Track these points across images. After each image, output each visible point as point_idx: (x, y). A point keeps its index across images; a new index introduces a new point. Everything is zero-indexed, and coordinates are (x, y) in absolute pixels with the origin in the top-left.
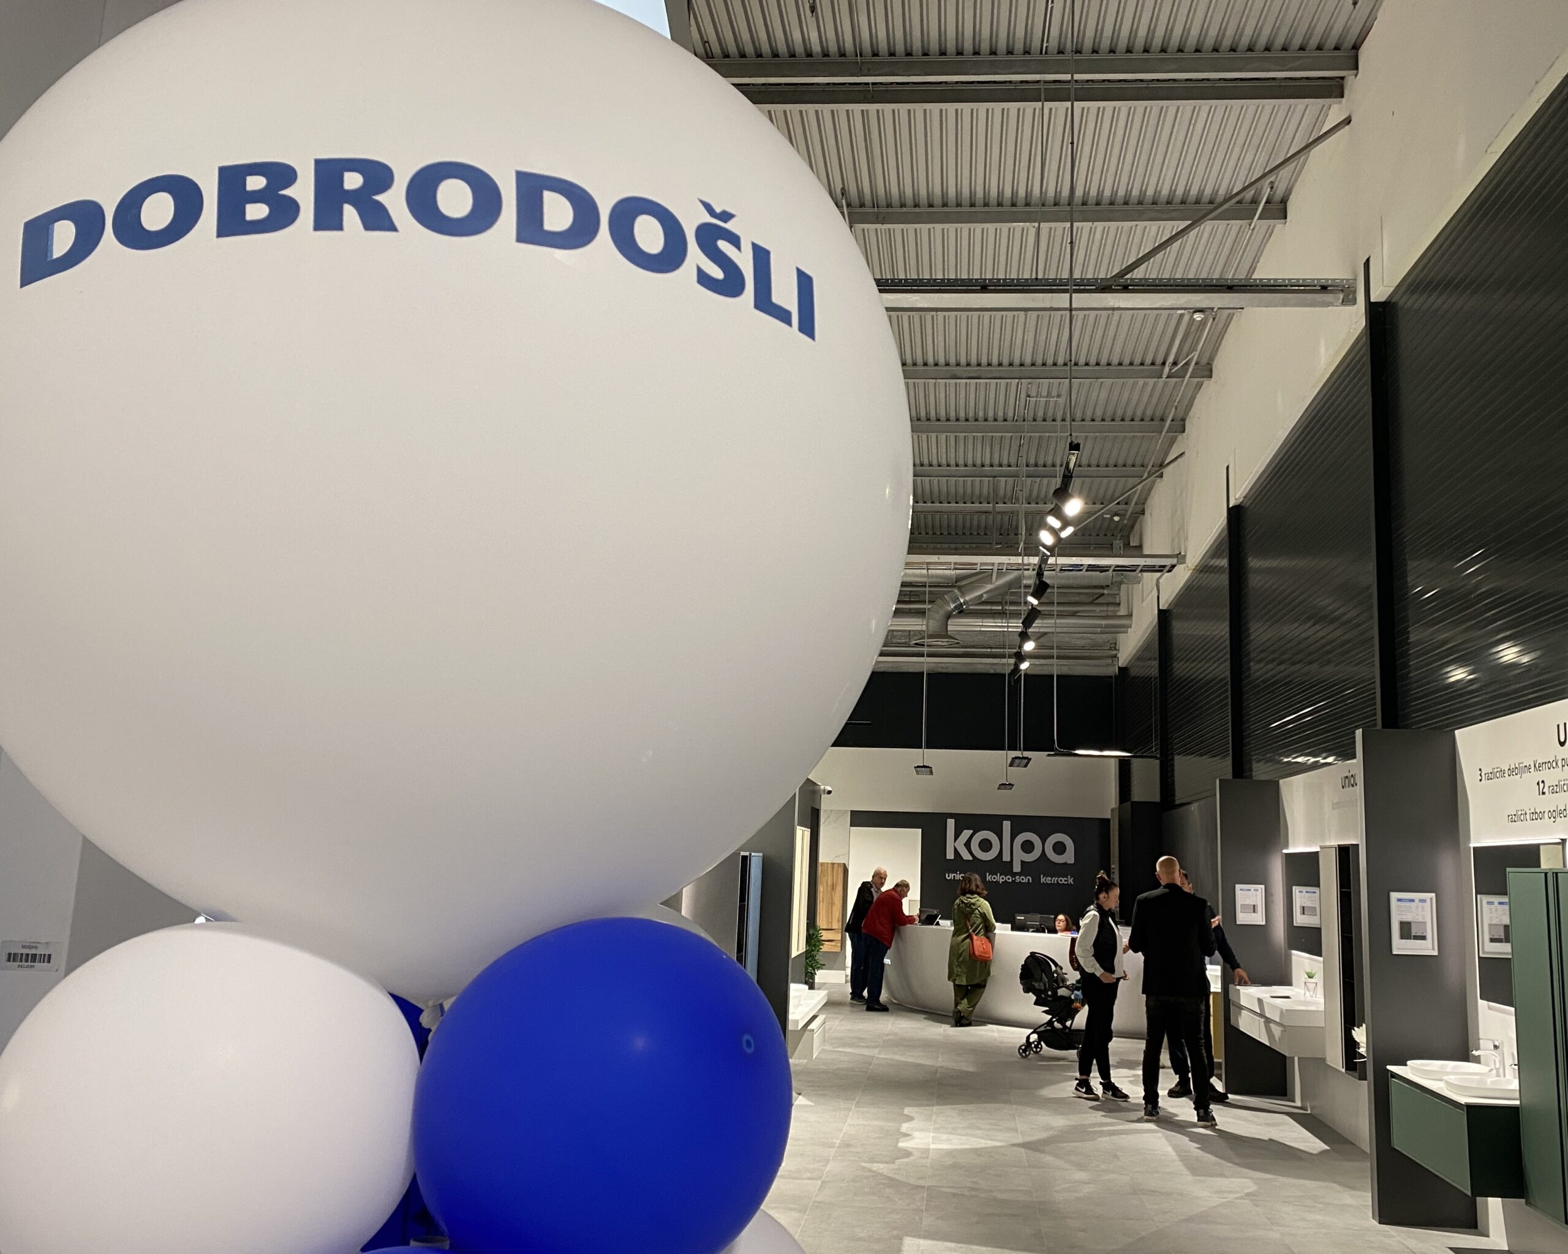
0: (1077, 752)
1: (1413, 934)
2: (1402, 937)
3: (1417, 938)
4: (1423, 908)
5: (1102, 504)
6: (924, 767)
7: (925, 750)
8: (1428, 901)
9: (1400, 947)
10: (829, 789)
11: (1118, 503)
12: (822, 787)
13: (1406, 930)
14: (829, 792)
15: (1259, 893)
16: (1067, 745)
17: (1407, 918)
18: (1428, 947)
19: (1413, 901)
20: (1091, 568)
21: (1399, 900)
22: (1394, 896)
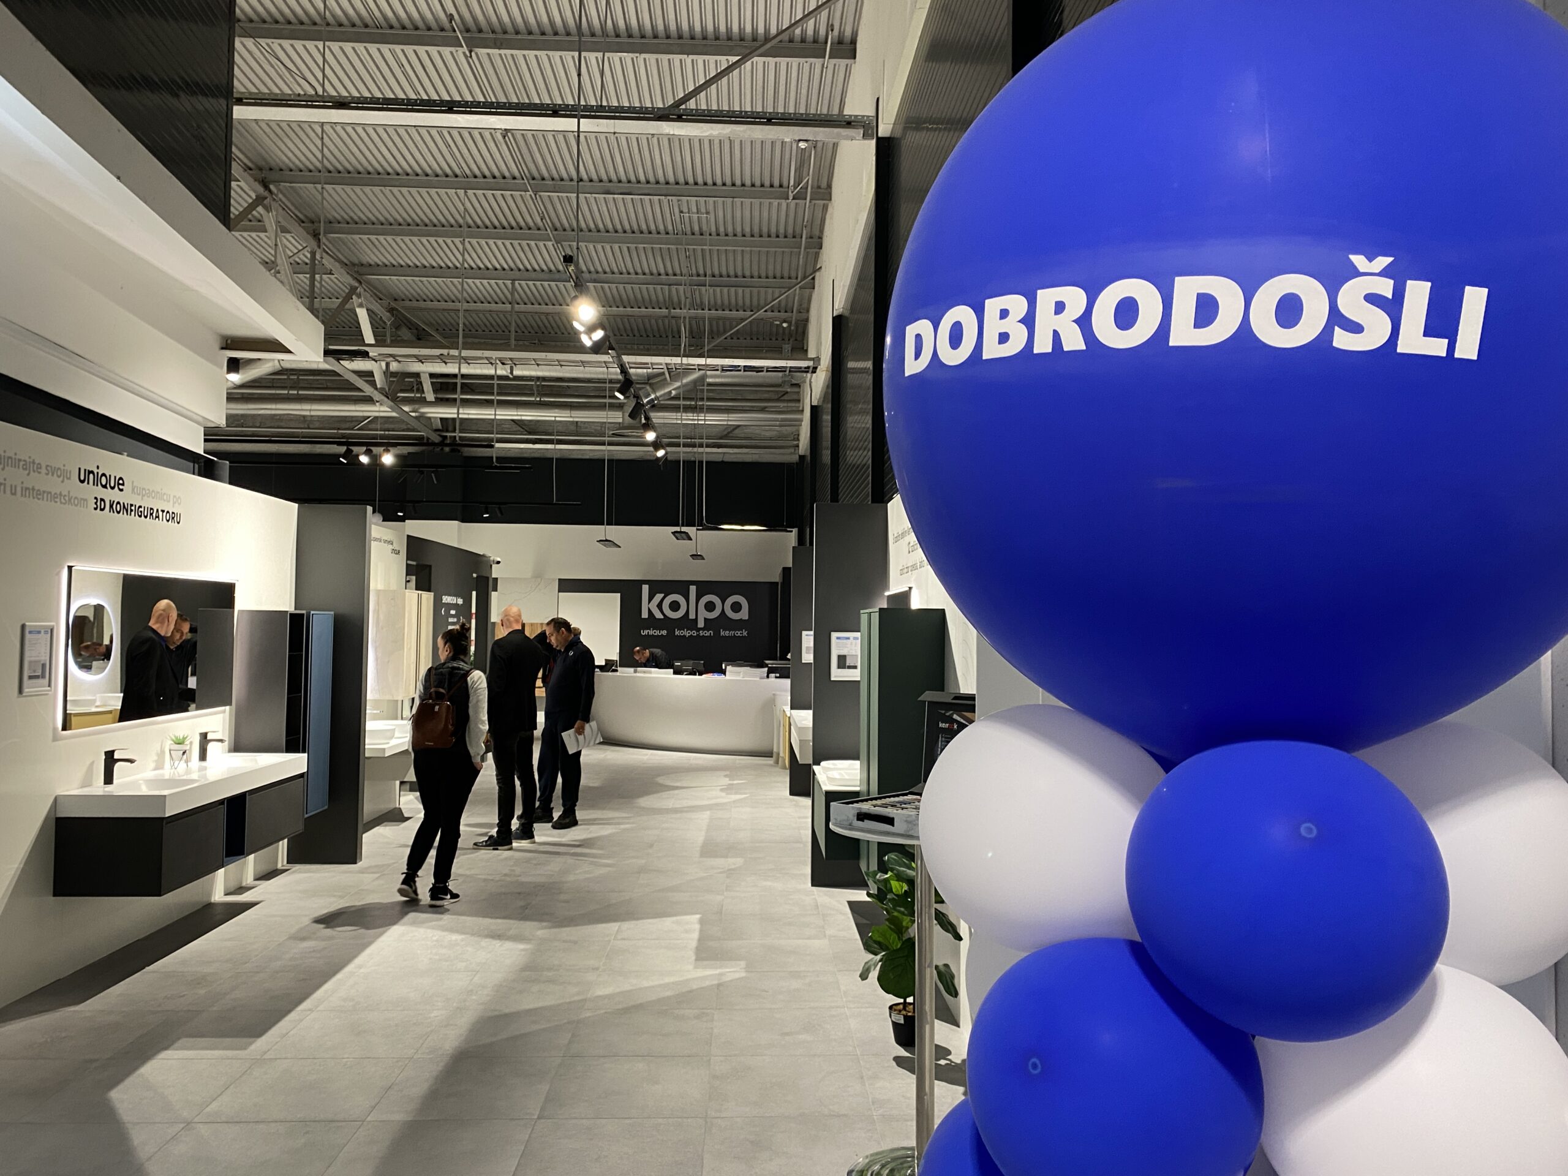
0: (722, 527)
1: (847, 664)
2: (839, 667)
3: (850, 667)
4: (856, 644)
5: (752, 311)
6: (606, 540)
7: (607, 527)
8: (858, 639)
9: (837, 674)
10: (499, 559)
11: (766, 311)
12: (492, 559)
13: (842, 662)
14: (498, 562)
16: (713, 523)
17: (842, 653)
18: (854, 675)
19: (848, 638)
20: (747, 368)
21: (838, 638)
22: (834, 635)
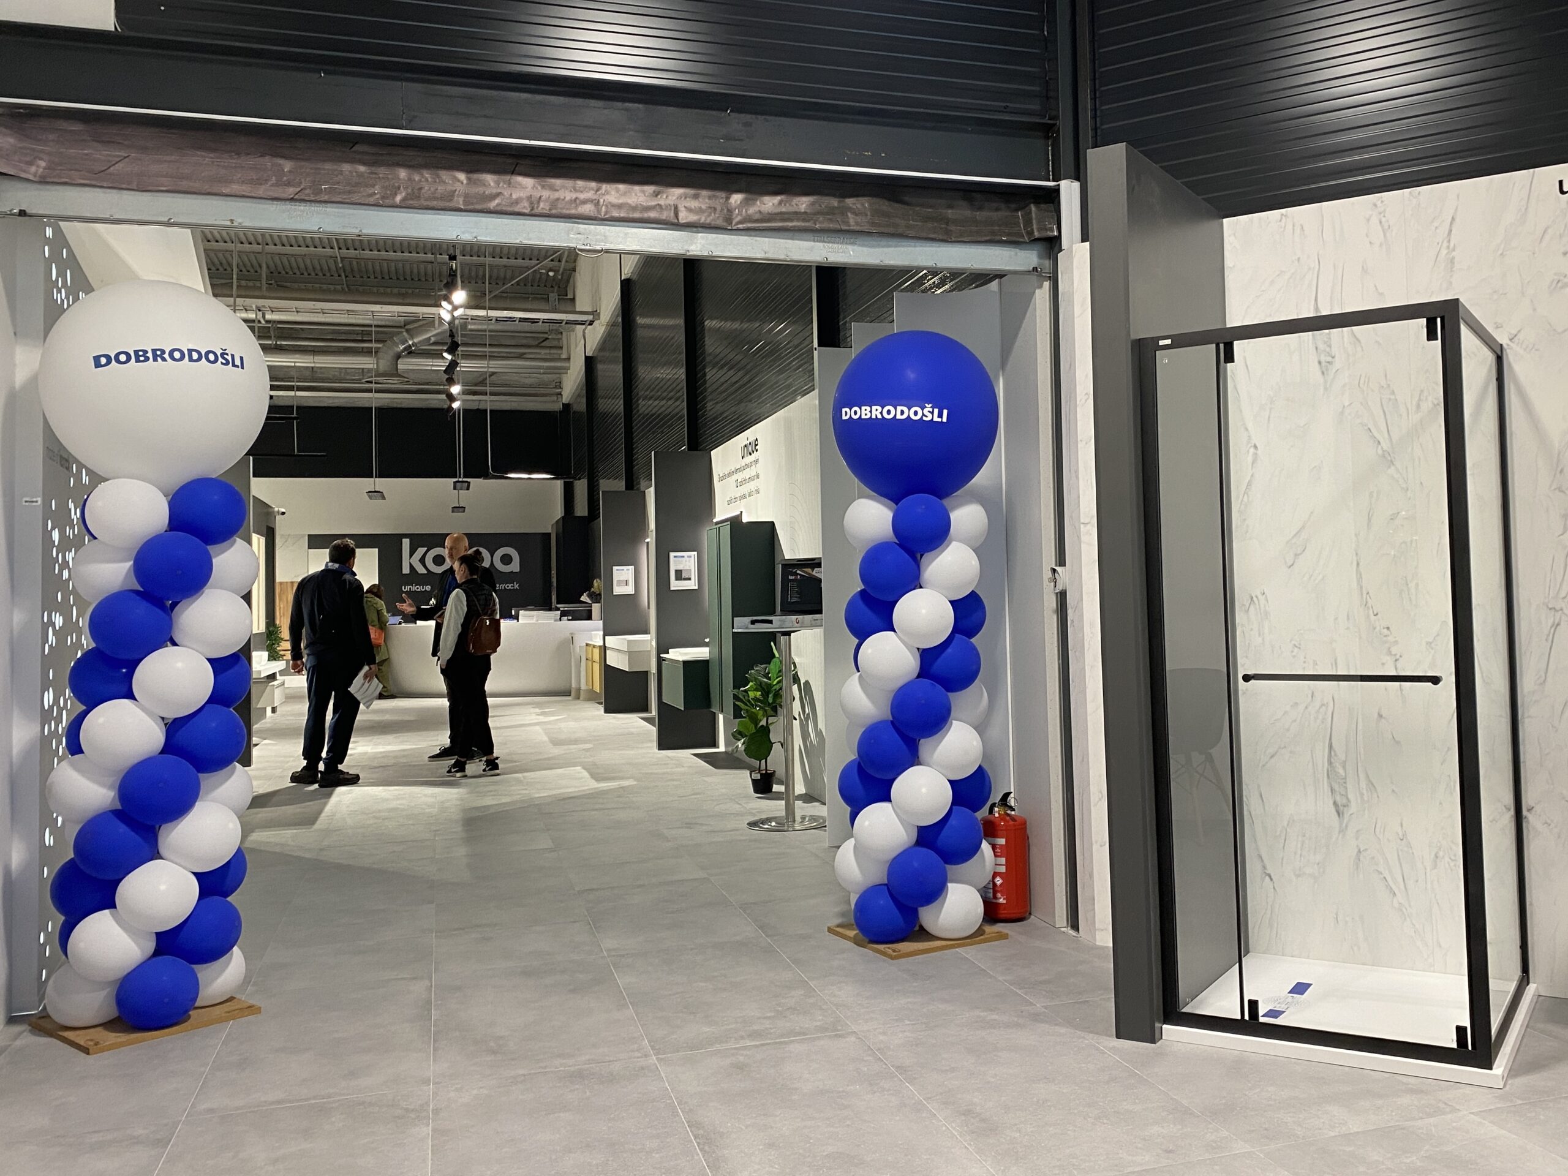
0: (509, 475)
1: (683, 577)
2: (677, 579)
3: (685, 579)
4: (689, 561)
6: (375, 492)
8: (693, 557)
9: (675, 585)
10: (283, 510)
12: (276, 509)
13: (679, 575)
14: (283, 513)
15: (630, 571)
16: (501, 470)
17: (680, 568)
18: (692, 585)
19: (683, 557)
20: (522, 320)
21: (675, 557)
22: (672, 554)
